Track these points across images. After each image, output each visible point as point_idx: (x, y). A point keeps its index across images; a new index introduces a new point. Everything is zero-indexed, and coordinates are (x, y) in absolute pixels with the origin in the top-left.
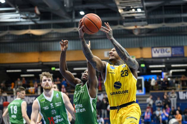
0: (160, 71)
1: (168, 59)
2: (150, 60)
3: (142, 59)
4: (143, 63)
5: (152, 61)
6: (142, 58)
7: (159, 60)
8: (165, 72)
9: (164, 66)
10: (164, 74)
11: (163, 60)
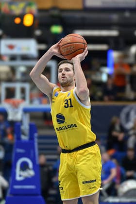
0: (104, 47)
1: (127, 14)
2: (78, 15)
3: (56, 13)
4: (56, 24)
5: (83, 19)
6: (54, 8)
7: (103, 16)
8: (116, 49)
9: (114, 33)
10: (114, 55)
11: (115, 17)
